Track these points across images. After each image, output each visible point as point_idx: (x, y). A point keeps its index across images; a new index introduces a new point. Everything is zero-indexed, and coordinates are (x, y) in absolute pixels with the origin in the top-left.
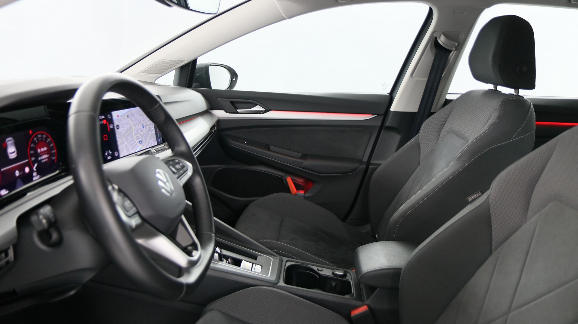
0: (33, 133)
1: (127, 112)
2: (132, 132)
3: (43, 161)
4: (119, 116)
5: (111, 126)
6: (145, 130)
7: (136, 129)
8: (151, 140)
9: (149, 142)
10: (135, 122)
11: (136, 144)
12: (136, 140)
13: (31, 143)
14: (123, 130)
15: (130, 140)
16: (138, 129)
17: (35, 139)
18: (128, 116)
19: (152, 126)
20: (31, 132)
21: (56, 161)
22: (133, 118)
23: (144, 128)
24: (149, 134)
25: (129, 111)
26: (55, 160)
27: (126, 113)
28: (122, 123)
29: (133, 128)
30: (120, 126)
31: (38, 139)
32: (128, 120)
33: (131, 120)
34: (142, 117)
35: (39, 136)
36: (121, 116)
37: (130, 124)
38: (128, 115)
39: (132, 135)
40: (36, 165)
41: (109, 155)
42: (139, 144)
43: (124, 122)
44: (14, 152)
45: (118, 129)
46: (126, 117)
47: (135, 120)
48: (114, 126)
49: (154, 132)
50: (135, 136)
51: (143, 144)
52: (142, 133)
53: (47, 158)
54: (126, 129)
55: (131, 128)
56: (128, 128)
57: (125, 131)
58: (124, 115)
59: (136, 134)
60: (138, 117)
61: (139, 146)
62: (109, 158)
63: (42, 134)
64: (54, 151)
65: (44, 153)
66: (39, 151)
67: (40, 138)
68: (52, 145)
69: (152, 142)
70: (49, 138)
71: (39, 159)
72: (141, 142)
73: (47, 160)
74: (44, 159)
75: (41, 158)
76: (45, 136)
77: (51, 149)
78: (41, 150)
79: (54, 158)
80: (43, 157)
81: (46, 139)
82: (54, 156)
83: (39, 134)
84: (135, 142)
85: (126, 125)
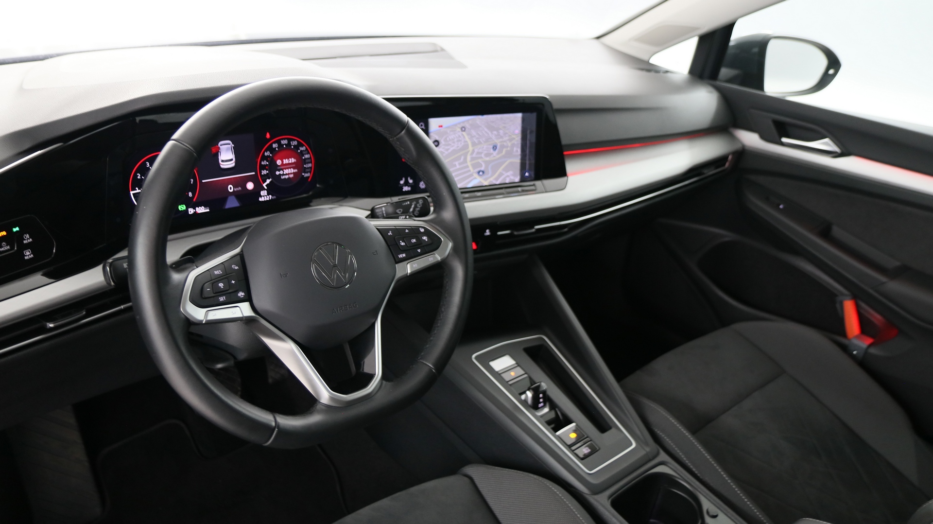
0: (272, 138)
1: (463, 122)
2: (466, 155)
3: (283, 177)
4: (444, 126)
6: (498, 154)
7: (476, 151)
8: (507, 171)
9: (500, 175)
10: (476, 139)
11: (472, 175)
12: (471, 168)
13: (266, 151)
14: (447, 150)
15: (458, 167)
16: (480, 151)
17: (275, 146)
18: (463, 129)
19: (515, 149)
20: (268, 136)
21: (309, 180)
22: (473, 133)
23: (495, 150)
24: (504, 162)
25: (468, 121)
26: (308, 177)
27: (459, 123)
28: (446, 138)
29: (471, 148)
30: (442, 142)
31: (280, 146)
32: (462, 134)
33: (468, 134)
34: (495, 132)
35: (284, 142)
36: (448, 127)
37: (466, 142)
38: (464, 127)
39: (465, 159)
40: (268, 181)
41: (406, 183)
42: (476, 175)
43: (451, 137)
44: (232, 160)
45: (436, 146)
46: (460, 130)
47: (477, 136)
49: (517, 160)
50: (471, 161)
51: (485, 176)
52: (487, 159)
53: (294, 173)
54: (452, 149)
55: (466, 147)
56: (458, 146)
57: (450, 151)
58: (455, 125)
59: (473, 159)
60: (486, 132)
61: (475, 178)
62: (406, 189)
63: (289, 140)
64: (310, 165)
65: (288, 166)
66: (279, 162)
67: (285, 144)
68: (307, 156)
69: (508, 176)
70: (302, 146)
71: (278, 173)
72: (481, 173)
73: (292, 176)
74: (286, 174)
75: (281, 172)
76: (295, 143)
77: (305, 161)
78: (282, 162)
79: (306, 175)
80: (286, 171)
81: (297, 147)
82: (307, 172)
83: (284, 139)
84: (470, 171)
85: (454, 142)
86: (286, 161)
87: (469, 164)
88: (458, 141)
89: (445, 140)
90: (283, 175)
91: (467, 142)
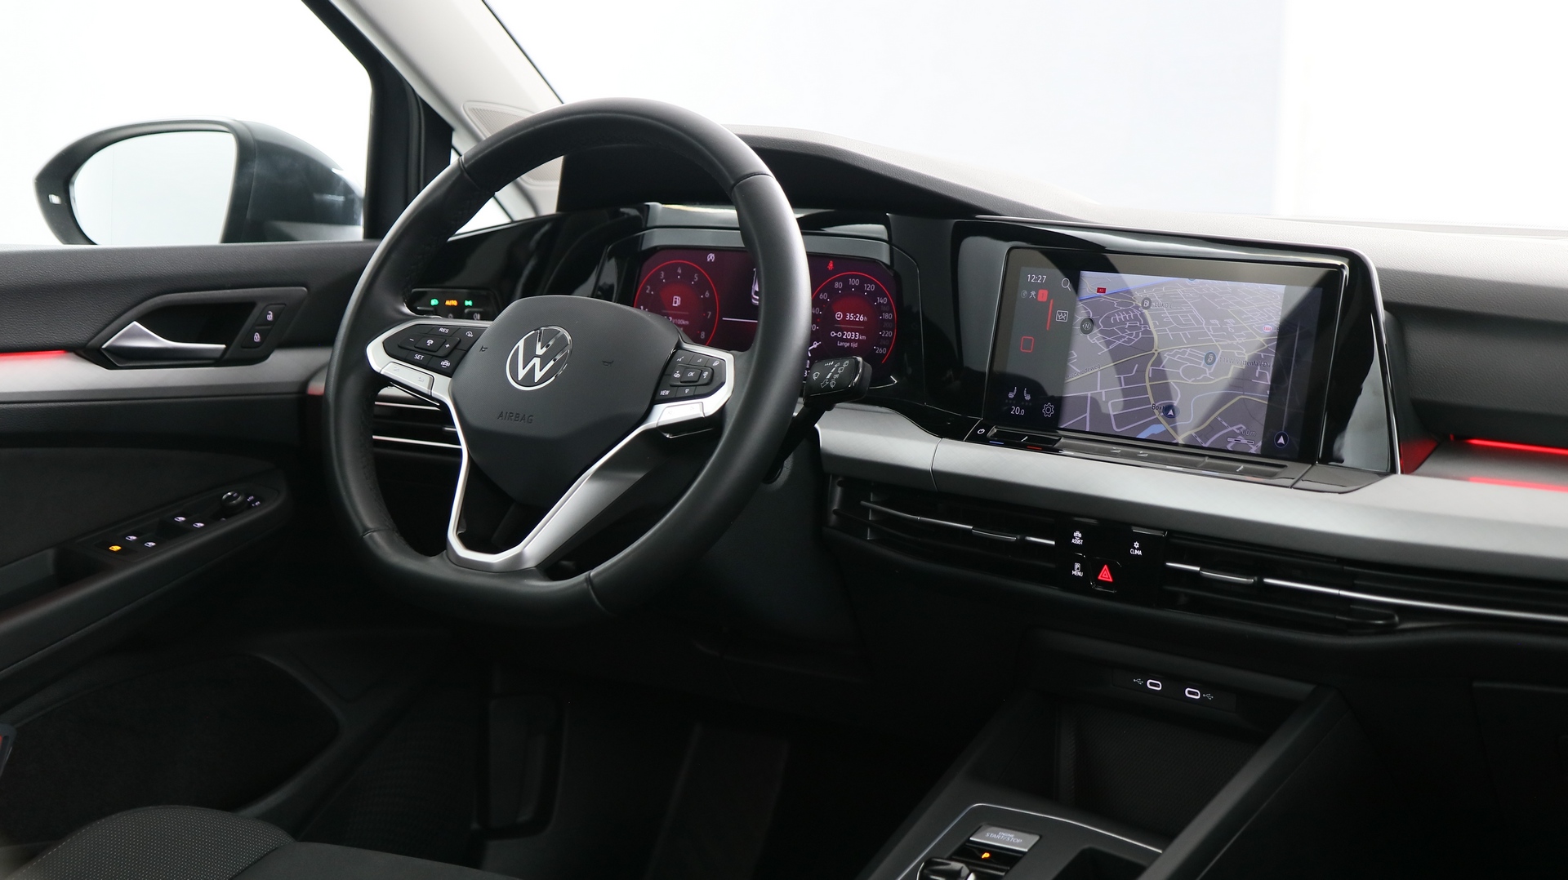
0: (835, 270)
1: (1148, 288)
3: (840, 344)
4: (1106, 291)
5: (1062, 316)
6: (1213, 375)
7: (1167, 357)
8: (1234, 424)
9: (1217, 428)
10: (1170, 330)
11: (1149, 412)
12: (1150, 395)
13: (822, 291)
14: (1108, 344)
15: (1123, 385)
16: (1175, 359)
17: (837, 285)
18: (1147, 303)
19: (1260, 369)
20: (829, 266)
21: (884, 361)
22: (1165, 314)
23: (1210, 364)
24: (1230, 397)
25: (1159, 285)
26: (883, 355)
27: (1141, 289)
28: (1109, 317)
29: (1156, 349)
31: (847, 286)
32: (1143, 315)
33: (1155, 317)
34: (1216, 321)
35: (854, 282)
36: (1116, 294)
37: (1147, 332)
39: (1142, 371)
40: (816, 344)
41: (1018, 400)
42: (1158, 415)
43: (1120, 317)
45: (1086, 332)
46: (1138, 303)
47: (1176, 324)
48: (1072, 318)
49: (1260, 400)
50: (1152, 379)
51: (1179, 422)
52: (1190, 382)
53: (859, 341)
55: (1143, 345)
56: (1130, 340)
57: (1112, 348)
58: (1131, 291)
60: (1194, 317)
61: (1157, 421)
62: (1016, 410)
63: (864, 281)
64: (889, 334)
65: (853, 326)
66: (839, 315)
67: (854, 286)
68: (887, 316)
69: (1233, 435)
70: (883, 295)
71: (833, 334)
72: (1171, 413)
73: (855, 345)
74: (847, 340)
75: (839, 335)
76: (872, 287)
77: (882, 324)
78: (845, 316)
79: (880, 351)
80: (848, 335)
81: (873, 296)
82: (882, 347)
83: (855, 277)
84: (1147, 401)
85: (1123, 330)
86: (850, 316)
87: (1148, 384)
88: (1131, 328)
89: (1106, 322)
90: (842, 340)
91: (1150, 332)
